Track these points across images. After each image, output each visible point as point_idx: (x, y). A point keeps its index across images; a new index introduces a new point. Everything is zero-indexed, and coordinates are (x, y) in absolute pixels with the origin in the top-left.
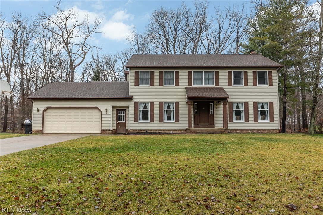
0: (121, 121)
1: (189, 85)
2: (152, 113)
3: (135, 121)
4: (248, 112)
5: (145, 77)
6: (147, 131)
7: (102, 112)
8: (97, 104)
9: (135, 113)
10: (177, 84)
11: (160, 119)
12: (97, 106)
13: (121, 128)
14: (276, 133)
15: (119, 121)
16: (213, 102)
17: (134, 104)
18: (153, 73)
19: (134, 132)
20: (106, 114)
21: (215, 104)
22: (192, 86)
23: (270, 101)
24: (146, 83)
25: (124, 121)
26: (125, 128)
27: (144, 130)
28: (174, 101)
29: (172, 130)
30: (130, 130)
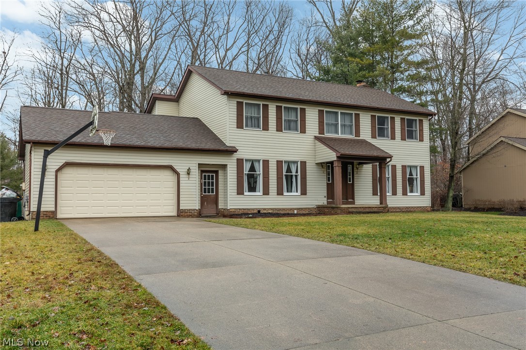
0: (209, 192)
1: (319, 134)
2: (266, 179)
3: (238, 194)
4: (396, 180)
5: (253, 113)
6: (259, 211)
7: (181, 176)
8: (171, 159)
9: (237, 179)
10: (303, 131)
11: (277, 190)
12: (171, 164)
13: (209, 206)
14: (428, 211)
15: (205, 192)
16: (352, 164)
17: (236, 161)
18: (266, 107)
19: (236, 213)
20: (187, 179)
21: (355, 166)
22: (324, 134)
23: (420, 164)
24: (253, 125)
25: (213, 192)
26: (215, 206)
27: (253, 209)
28: (298, 158)
29: (296, 209)
30: (231, 210)
